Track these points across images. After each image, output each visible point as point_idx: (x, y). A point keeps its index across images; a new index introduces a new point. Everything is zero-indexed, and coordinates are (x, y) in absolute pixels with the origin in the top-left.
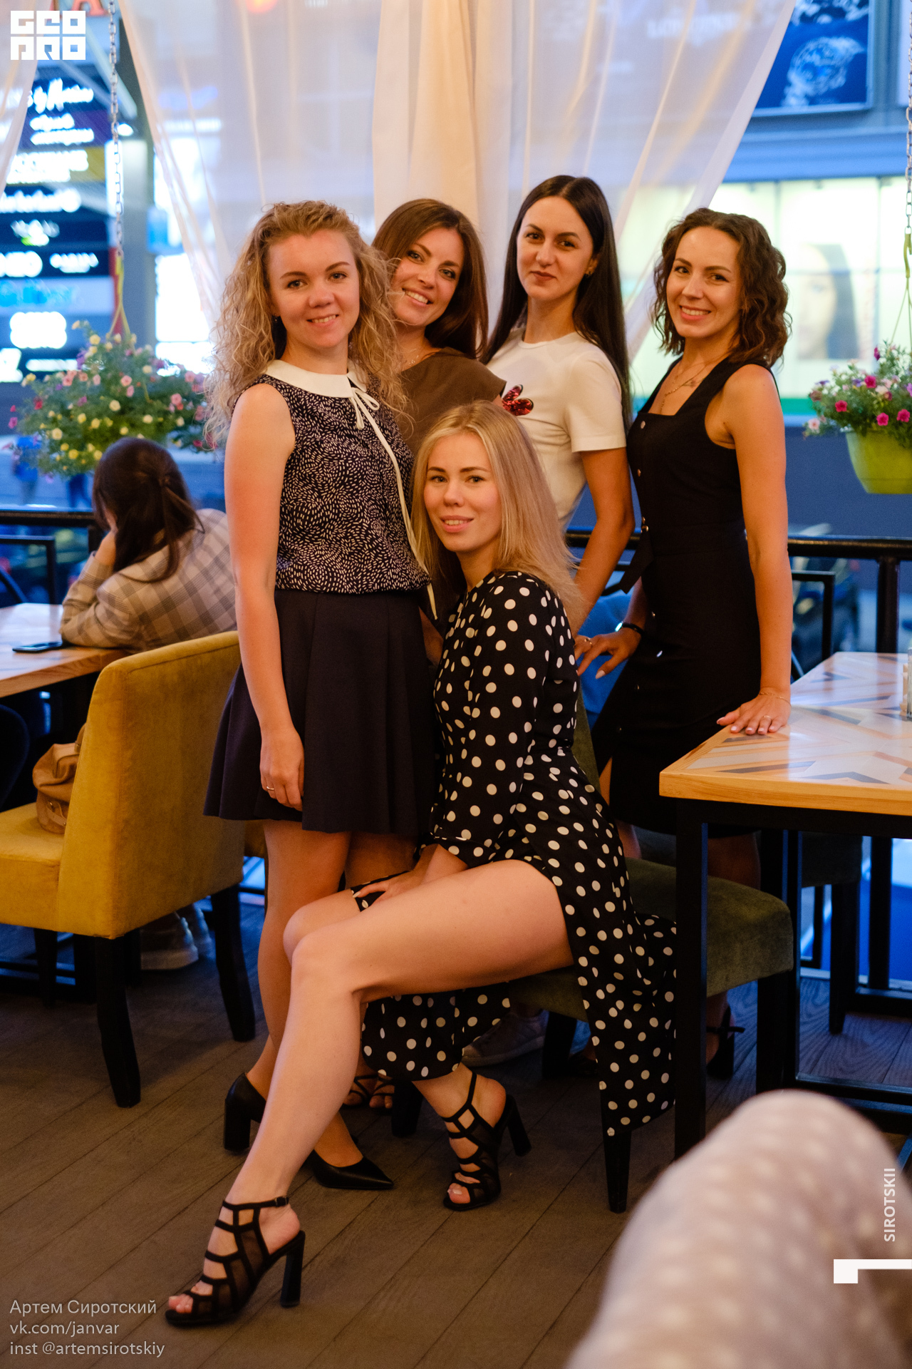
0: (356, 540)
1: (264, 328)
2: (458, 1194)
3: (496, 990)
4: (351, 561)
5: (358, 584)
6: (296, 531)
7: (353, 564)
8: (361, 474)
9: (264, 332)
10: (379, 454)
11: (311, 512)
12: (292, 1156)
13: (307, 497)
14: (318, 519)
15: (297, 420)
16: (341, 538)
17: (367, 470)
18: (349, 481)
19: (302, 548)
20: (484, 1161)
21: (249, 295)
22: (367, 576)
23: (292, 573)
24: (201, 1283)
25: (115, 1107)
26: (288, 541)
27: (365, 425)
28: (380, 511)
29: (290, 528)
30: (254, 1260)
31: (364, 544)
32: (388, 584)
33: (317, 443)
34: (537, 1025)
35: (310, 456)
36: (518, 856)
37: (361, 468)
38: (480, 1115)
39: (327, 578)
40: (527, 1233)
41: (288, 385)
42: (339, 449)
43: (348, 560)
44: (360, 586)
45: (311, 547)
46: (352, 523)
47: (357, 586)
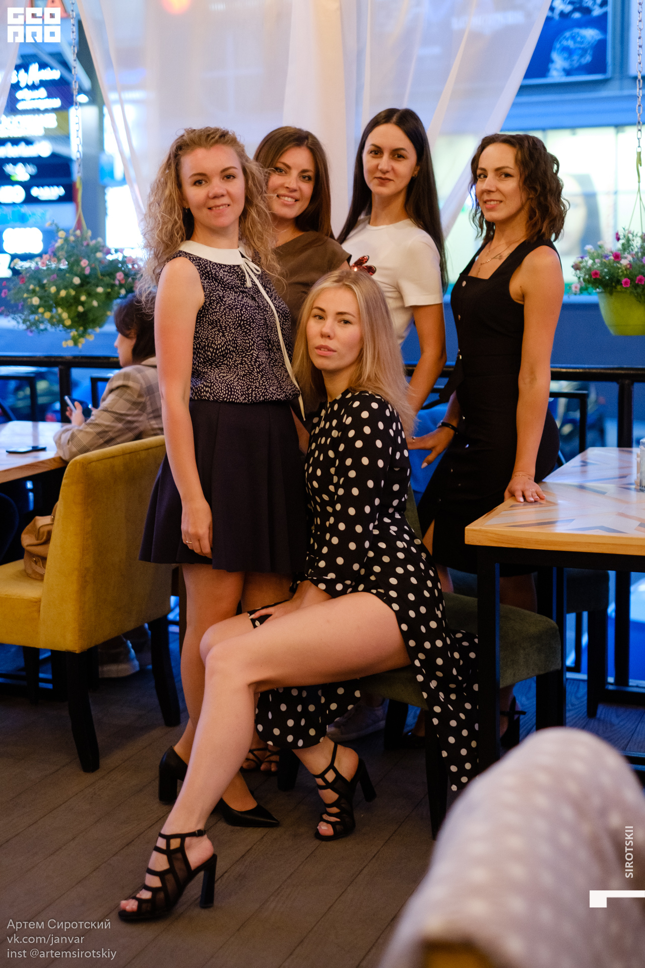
0: (248, 365)
1: (177, 216)
2: (325, 829)
3: (350, 684)
4: (244, 381)
5: (249, 396)
6: (206, 360)
7: (246, 382)
8: (252, 319)
9: (177, 219)
10: (263, 305)
11: (217, 347)
12: (207, 802)
13: (214, 336)
14: (222, 351)
15: (205, 282)
16: (238, 364)
17: (256, 316)
18: (244, 324)
19: (210, 371)
20: (343, 805)
21: (167, 192)
22: (255, 391)
23: (203, 388)
24: (143, 890)
25: (82, 772)
26: (200, 367)
27: (252, 284)
28: (265, 345)
29: (201, 358)
30: (181, 874)
31: (253, 368)
32: (270, 397)
33: (220, 298)
34: (381, 712)
35: (216, 307)
36: (367, 590)
37: (252, 315)
38: (340, 773)
39: (227, 392)
40: (374, 856)
41: (198, 257)
42: (235, 301)
43: (242, 380)
44: (250, 398)
45: (217, 370)
46: (246, 353)
47: (248, 398)
